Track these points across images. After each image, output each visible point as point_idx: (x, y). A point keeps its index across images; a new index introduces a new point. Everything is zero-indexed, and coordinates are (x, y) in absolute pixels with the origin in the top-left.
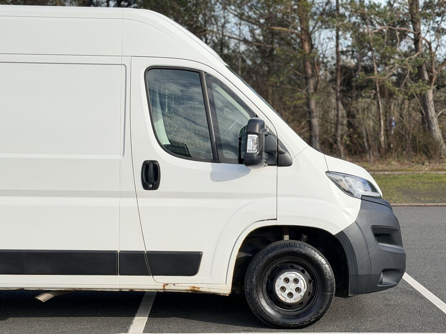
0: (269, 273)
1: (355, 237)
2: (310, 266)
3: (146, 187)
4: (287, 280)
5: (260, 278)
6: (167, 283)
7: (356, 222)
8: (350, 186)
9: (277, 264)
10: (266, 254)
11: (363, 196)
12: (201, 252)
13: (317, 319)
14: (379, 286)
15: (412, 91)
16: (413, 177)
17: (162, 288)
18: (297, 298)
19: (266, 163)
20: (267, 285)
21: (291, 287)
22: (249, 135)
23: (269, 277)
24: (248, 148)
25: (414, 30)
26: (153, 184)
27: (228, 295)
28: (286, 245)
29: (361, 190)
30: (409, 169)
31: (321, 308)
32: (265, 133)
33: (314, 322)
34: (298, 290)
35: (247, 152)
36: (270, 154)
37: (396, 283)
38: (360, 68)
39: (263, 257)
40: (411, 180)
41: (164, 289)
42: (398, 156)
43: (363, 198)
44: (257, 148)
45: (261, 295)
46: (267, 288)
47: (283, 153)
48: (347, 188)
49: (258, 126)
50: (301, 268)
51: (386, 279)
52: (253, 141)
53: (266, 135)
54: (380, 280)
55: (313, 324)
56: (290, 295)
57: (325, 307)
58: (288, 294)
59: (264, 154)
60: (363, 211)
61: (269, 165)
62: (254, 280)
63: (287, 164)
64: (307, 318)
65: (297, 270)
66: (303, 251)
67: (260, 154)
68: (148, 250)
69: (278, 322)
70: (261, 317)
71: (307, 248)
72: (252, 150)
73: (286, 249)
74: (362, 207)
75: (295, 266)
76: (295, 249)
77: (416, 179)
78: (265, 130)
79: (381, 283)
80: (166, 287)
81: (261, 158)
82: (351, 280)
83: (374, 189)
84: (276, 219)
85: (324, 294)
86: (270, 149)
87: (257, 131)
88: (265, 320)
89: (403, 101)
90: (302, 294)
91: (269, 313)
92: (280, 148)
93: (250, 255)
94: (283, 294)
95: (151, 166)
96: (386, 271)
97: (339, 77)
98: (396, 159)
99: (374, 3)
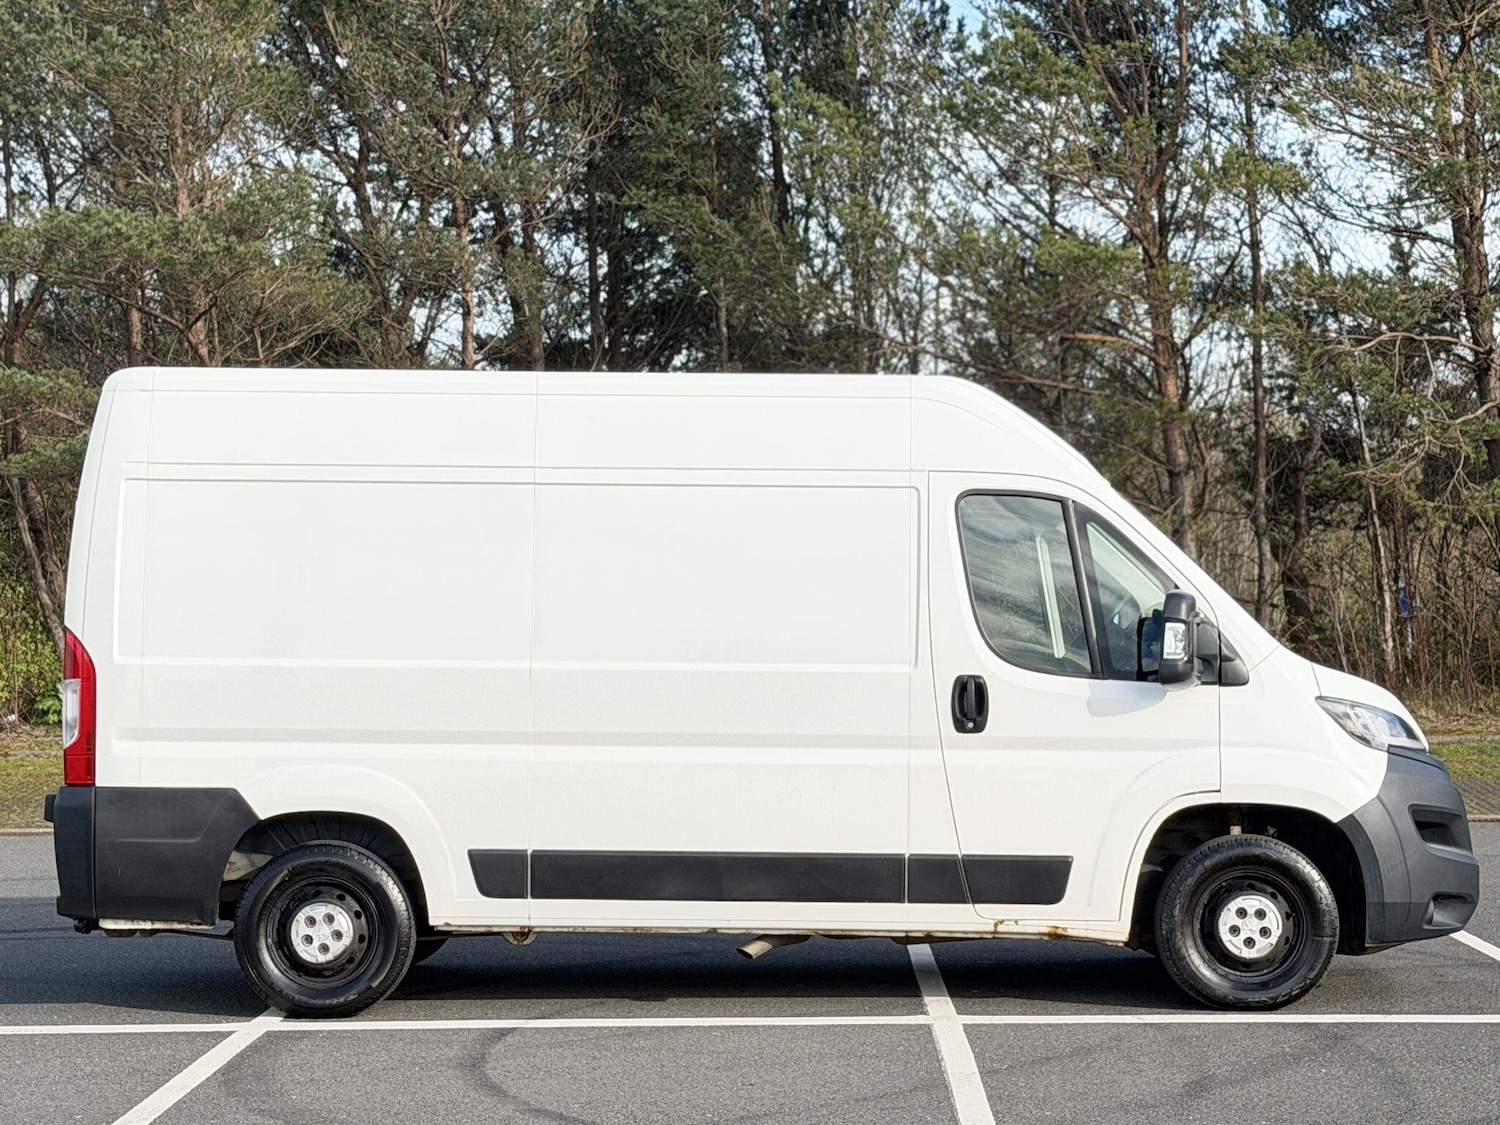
0: (1205, 899)
1: (1377, 828)
2: (1287, 885)
3: (960, 727)
4: (1242, 913)
5: (1189, 910)
6: (1001, 918)
7: (1378, 797)
8: (1365, 727)
9: (1222, 881)
10: (1200, 861)
11: (1390, 746)
12: (1068, 857)
13: (1304, 991)
14: (1426, 927)
15: (1473, 509)
16: (1481, 751)
17: (991, 928)
18: (1262, 948)
19: (1199, 678)
20: (1202, 924)
21: (1251, 927)
22: (1168, 625)
23: (1206, 906)
24: (1166, 650)
25: (1475, 341)
26: (975, 722)
27: (1121, 945)
28: (1239, 843)
29: (1385, 735)
30: (1470, 728)
31: (1312, 969)
32: (1197, 620)
33: (1298, 997)
34: (1265, 932)
35: (1165, 657)
36: (1206, 661)
37: (1459, 925)
38: (1318, 440)
39: (1194, 866)
40: (1475, 757)
41: (995, 932)
42: (1435, 693)
43: (1392, 750)
44: (1184, 649)
45: (1190, 943)
46: (1202, 929)
47: (1231, 660)
48: (1360, 730)
49: (1184, 607)
50: (1270, 890)
51: (1439, 916)
52: (1176, 636)
53: (1198, 625)
54: (1428, 916)
55: (1294, 1001)
56: (1249, 942)
57: (1319, 966)
58: (1245, 941)
59: (1196, 660)
60: (1391, 774)
61: (1203, 683)
62: (1176, 913)
63: (1239, 681)
64: (1283, 990)
65: (1262, 892)
66: (1274, 856)
67: (1190, 661)
68: (964, 853)
69: (1225, 997)
70: (1192, 987)
71: (1281, 848)
72: (1175, 653)
73: (1239, 851)
74: (1390, 768)
75: (1258, 884)
76: (1258, 851)
77: (1490, 756)
78: (1197, 615)
79: (1430, 922)
80: (1001, 928)
81: (1192, 669)
82: (1370, 913)
83: (1411, 734)
84: (1219, 791)
85: (1318, 942)
86: (1206, 652)
87: (1183, 616)
88: (1199, 993)
89: (1444, 537)
90: (1273, 939)
91: (1208, 979)
92: (1225, 651)
93: (1159, 869)
94: (1234, 939)
95: (972, 687)
96: (1440, 898)
97: (1262, 471)
98: (1431, 702)
99: (1360, 270)
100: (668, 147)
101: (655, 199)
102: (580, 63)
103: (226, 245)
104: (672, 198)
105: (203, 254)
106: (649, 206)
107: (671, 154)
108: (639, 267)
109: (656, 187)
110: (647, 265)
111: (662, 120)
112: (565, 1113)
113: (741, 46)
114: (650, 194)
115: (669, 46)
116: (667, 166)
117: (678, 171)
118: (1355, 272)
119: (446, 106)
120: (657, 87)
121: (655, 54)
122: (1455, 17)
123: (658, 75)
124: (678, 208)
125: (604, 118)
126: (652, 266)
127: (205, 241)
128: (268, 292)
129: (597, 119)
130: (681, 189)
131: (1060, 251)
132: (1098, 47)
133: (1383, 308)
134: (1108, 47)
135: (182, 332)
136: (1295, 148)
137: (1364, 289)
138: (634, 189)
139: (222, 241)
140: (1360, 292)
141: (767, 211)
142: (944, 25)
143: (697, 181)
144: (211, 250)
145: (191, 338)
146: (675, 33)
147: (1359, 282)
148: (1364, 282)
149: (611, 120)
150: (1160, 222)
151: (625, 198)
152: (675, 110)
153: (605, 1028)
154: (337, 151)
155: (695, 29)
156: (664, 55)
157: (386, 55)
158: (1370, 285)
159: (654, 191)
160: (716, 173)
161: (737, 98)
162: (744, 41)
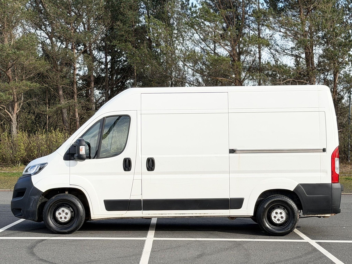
100: (123, 31)
101: (119, 43)
102: (102, 11)
103: (14, 51)
104: (123, 43)
105: (9, 53)
106: (118, 45)
107: (123, 33)
108: (118, 59)
109: (120, 41)
110: (120, 59)
111: (121, 25)
112: (47, 260)
113: (141, 8)
114: (118, 42)
115: (123, 7)
116: (122, 36)
117: (125, 37)
118: (281, 64)
119: (70, 20)
120: (120, 17)
121: (120, 9)
122: (306, 6)
123: (121, 14)
124: (125, 46)
125: (108, 24)
126: (121, 59)
127: (9, 50)
128: (25, 63)
129: (106, 24)
130: (126, 41)
131: (212, 58)
132: (223, 10)
133: (287, 73)
134: (226, 10)
135: (5, 72)
136: (268, 35)
137: (283, 69)
138: (114, 41)
139: (13, 51)
140: (282, 69)
141: (146, 47)
142: (188, 4)
143: (129, 39)
144: (10, 53)
145: (7, 73)
146: (125, 4)
147: (282, 67)
148: (283, 67)
149: (109, 24)
150: (239, 52)
151: (112, 43)
152: (124, 23)
153: (68, 239)
154: (46, 30)
155: (130, 3)
156: (122, 9)
157: (55, 7)
158: (284, 68)
159: (119, 41)
160: (134, 38)
161: (139, 20)
162: (142, 6)
